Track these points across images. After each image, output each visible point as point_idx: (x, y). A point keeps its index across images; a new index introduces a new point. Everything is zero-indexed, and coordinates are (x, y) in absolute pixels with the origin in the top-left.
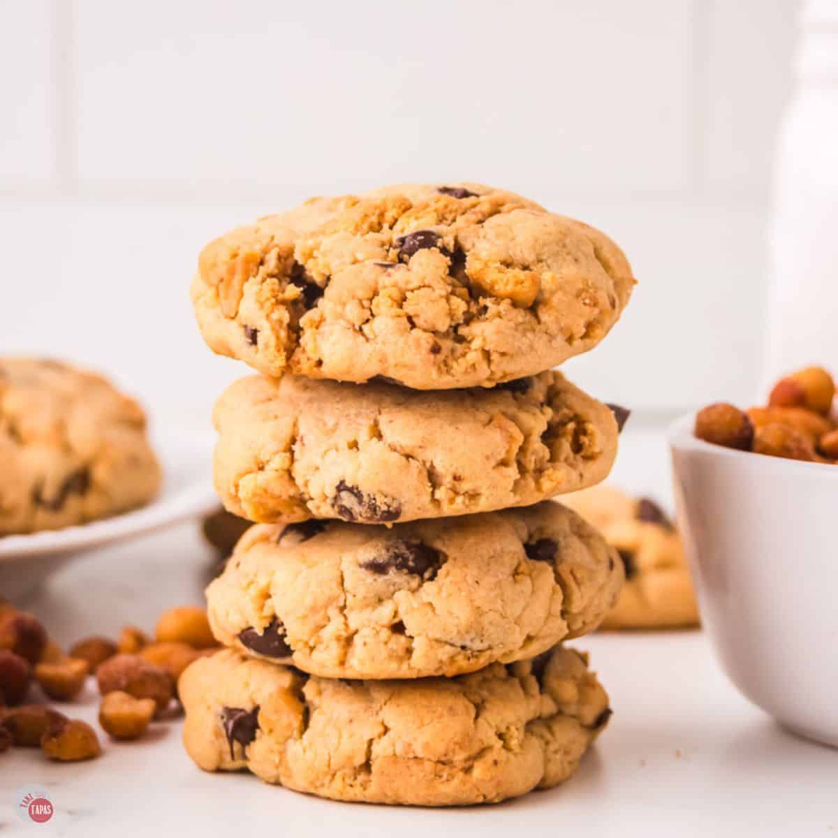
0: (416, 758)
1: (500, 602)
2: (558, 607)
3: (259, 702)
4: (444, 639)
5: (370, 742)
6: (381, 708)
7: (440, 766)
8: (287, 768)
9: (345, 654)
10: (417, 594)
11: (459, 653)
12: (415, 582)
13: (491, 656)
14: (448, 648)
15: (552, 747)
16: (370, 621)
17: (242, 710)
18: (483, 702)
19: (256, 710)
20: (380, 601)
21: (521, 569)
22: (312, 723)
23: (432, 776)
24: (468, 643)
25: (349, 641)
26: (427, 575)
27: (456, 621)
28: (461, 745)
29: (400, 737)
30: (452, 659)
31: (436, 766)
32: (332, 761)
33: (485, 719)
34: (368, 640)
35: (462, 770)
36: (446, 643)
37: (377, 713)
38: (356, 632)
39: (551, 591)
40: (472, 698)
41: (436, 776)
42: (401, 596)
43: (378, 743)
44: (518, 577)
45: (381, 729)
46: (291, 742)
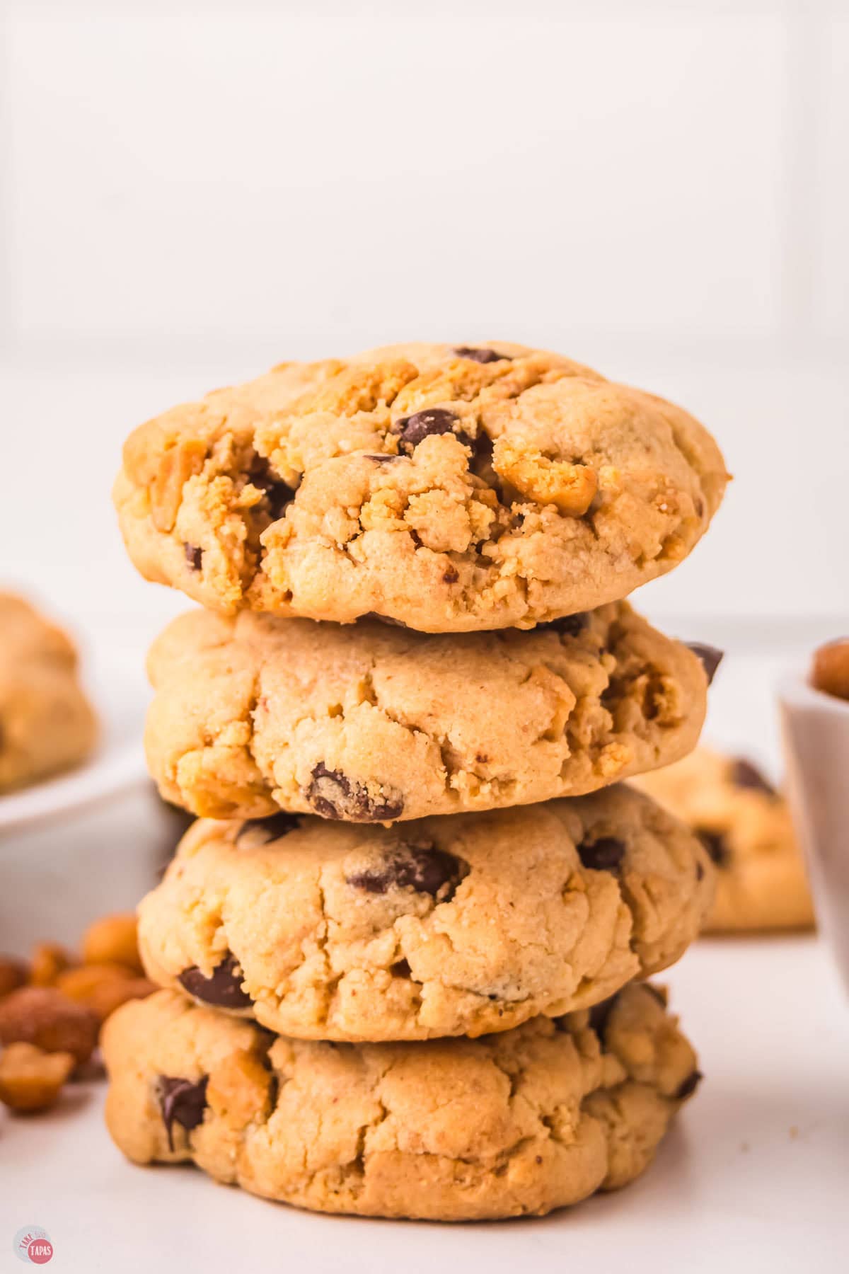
0: (427, 1154)
1: (543, 931)
2: (626, 937)
3: (208, 1069)
4: (465, 986)
5: (363, 1132)
6: (378, 1081)
7: (461, 1166)
8: (247, 1165)
9: (327, 1006)
10: (428, 921)
11: (487, 1005)
12: (424, 905)
13: (532, 1008)
14: (471, 998)
15: (620, 1131)
16: (361, 960)
17: (184, 1081)
18: (521, 1071)
19: (204, 1081)
20: (376, 931)
21: (573, 883)
22: (280, 1102)
23: (451, 1180)
24: (499, 991)
25: (331, 988)
26: (441, 893)
27: (481, 960)
28: (490, 1136)
29: (403, 1125)
30: (477, 1014)
31: (455, 1167)
32: (310, 1157)
33: (524, 1097)
34: (358, 987)
35: (491, 1171)
36: (469, 991)
37: (373, 1089)
38: (342, 976)
39: (616, 915)
40: (506, 1066)
41: (456, 1179)
42: (405, 924)
43: (374, 1133)
44: (570, 896)
45: (378, 1112)
46: (252, 1128)
